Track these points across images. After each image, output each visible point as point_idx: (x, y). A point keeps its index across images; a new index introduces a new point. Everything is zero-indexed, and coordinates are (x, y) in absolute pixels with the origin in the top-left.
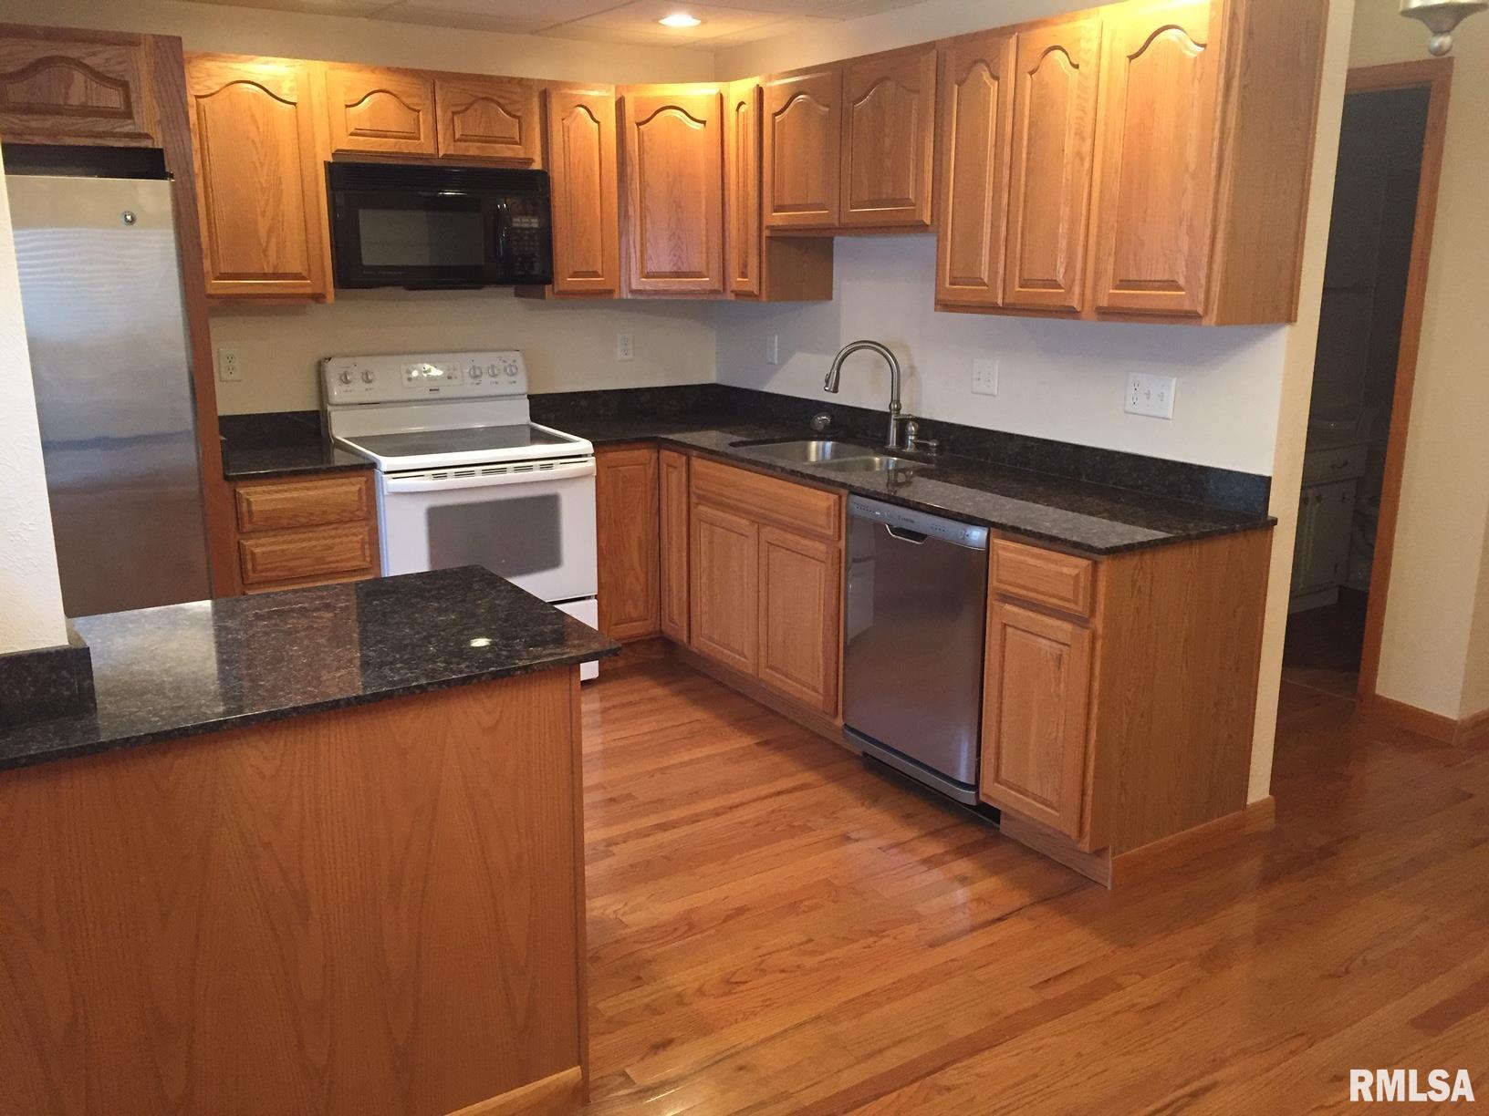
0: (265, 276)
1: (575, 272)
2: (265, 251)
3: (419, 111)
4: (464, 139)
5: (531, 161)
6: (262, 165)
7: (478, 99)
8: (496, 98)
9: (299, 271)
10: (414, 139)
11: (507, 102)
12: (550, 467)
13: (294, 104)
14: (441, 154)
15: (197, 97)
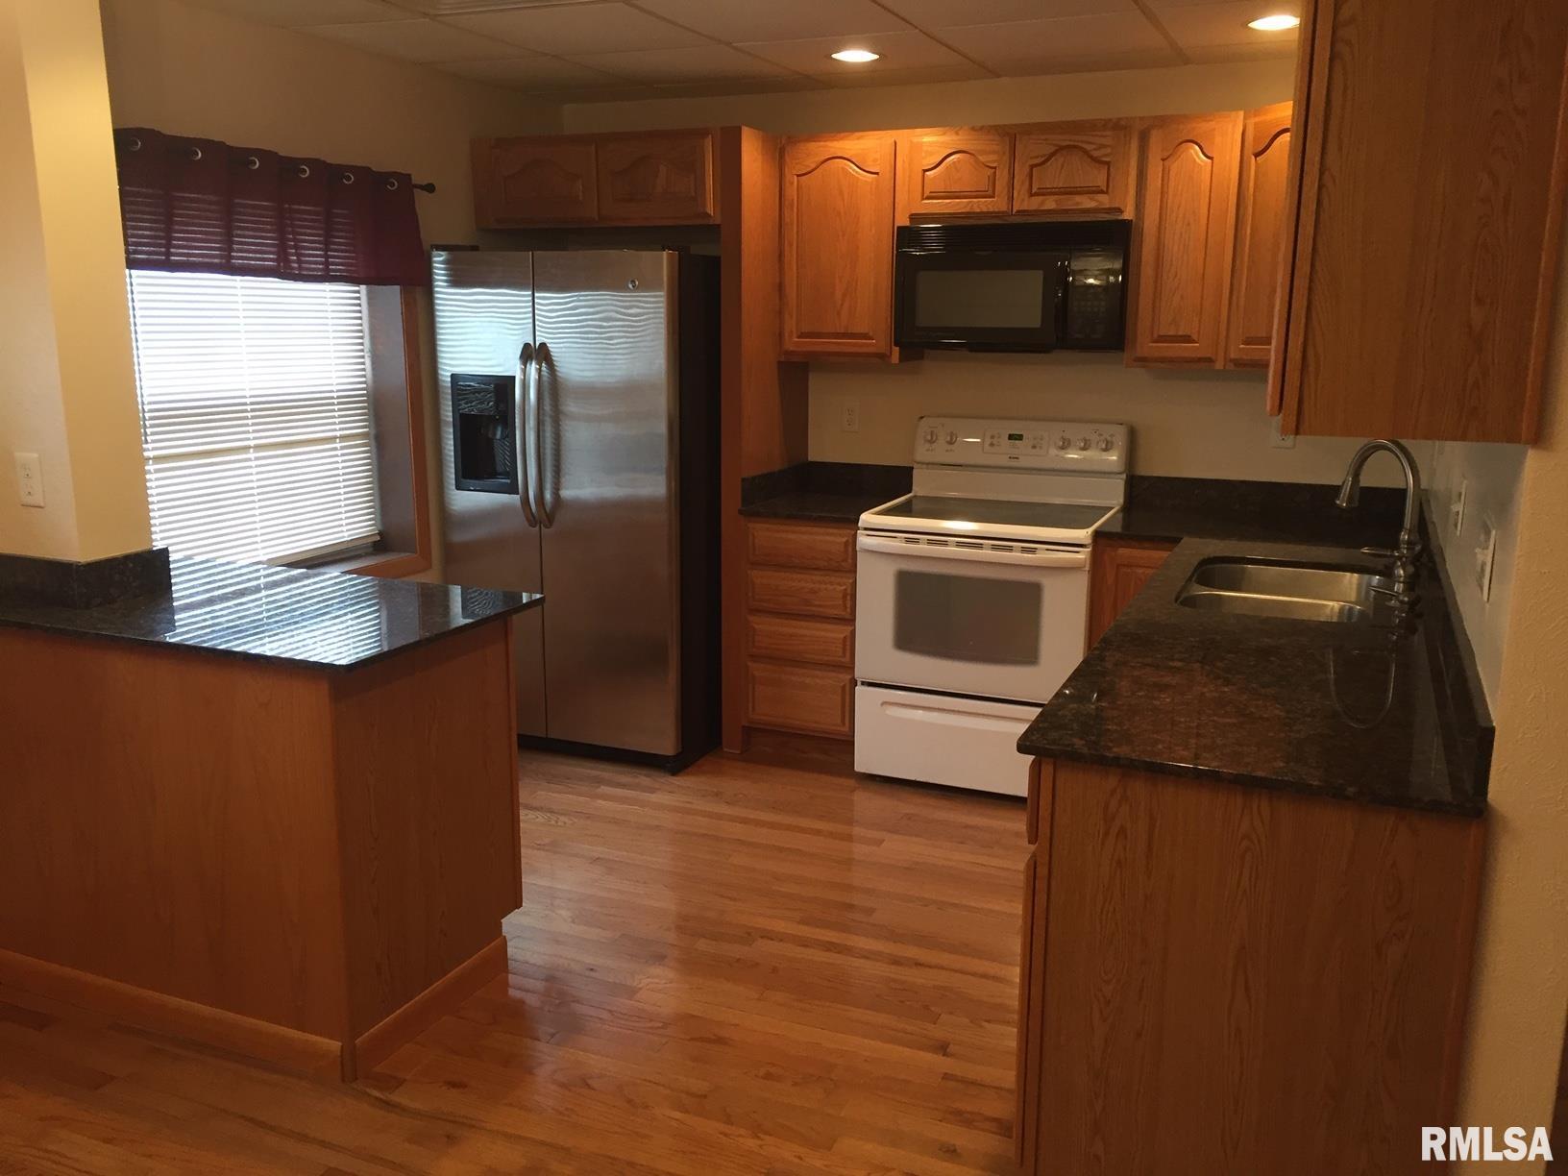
0: (837, 335)
1: (1159, 336)
2: (839, 314)
3: (995, 168)
4: (1043, 193)
5: (1120, 211)
6: (843, 235)
7: (1061, 149)
8: (1080, 144)
9: (866, 331)
10: (990, 197)
11: (1094, 146)
12: (1033, 551)
13: (877, 173)
14: (1014, 211)
15: (798, 176)
